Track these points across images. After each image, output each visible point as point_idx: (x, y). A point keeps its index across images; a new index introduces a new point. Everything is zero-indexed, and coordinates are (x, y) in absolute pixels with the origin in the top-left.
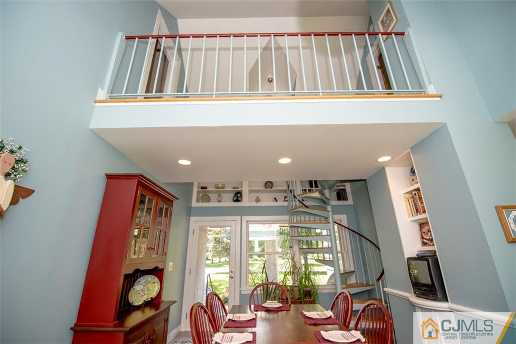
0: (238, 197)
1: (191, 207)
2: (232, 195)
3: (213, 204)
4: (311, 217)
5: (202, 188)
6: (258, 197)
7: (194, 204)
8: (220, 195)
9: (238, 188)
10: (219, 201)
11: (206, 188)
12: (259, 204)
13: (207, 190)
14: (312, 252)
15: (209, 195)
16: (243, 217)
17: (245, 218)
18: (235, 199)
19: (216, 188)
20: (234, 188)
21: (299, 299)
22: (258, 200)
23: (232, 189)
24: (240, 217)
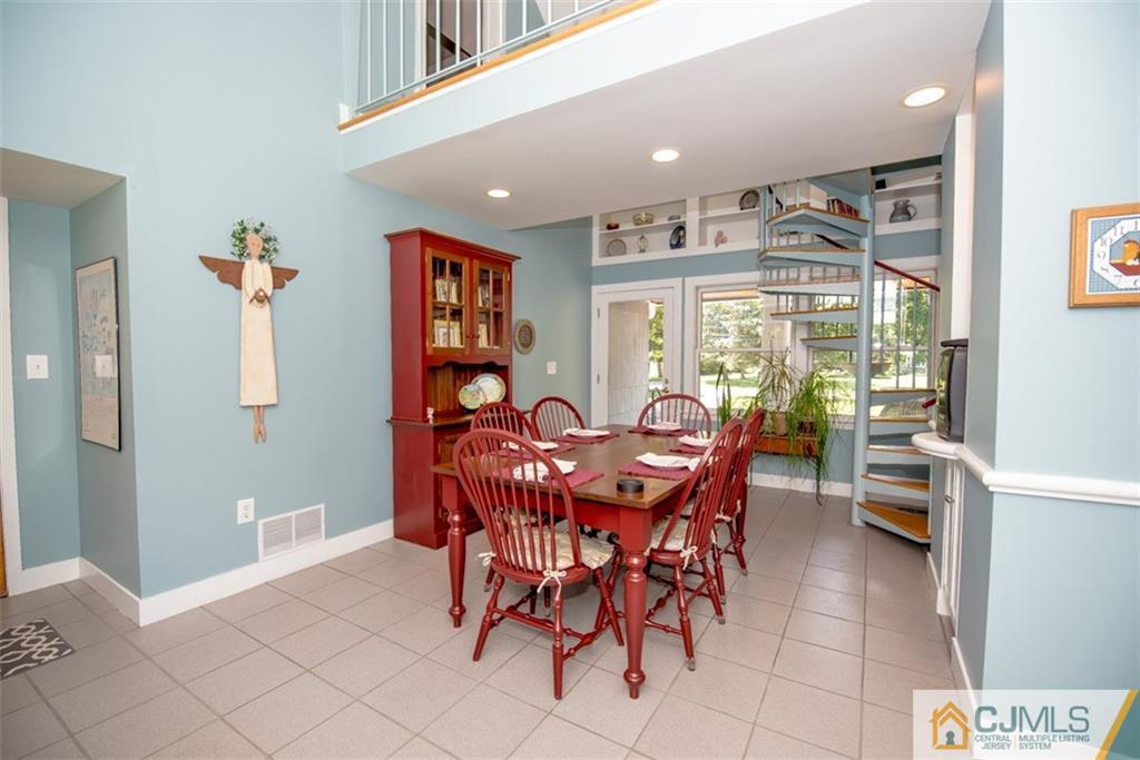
0: (678, 237)
1: (591, 268)
2: (668, 234)
3: (632, 257)
4: (814, 269)
5: (609, 227)
6: (720, 234)
7: (597, 260)
8: (643, 237)
9: (679, 218)
10: (642, 251)
11: (617, 227)
12: (723, 248)
13: (621, 228)
14: (831, 347)
15: (625, 239)
16: (687, 279)
17: (691, 282)
18: (674, 242)
19: (636, 224)
20: (670, 219)
21: (786, 435)
22: (720, 239)
23: (667, 222)
24: (681, 279)
